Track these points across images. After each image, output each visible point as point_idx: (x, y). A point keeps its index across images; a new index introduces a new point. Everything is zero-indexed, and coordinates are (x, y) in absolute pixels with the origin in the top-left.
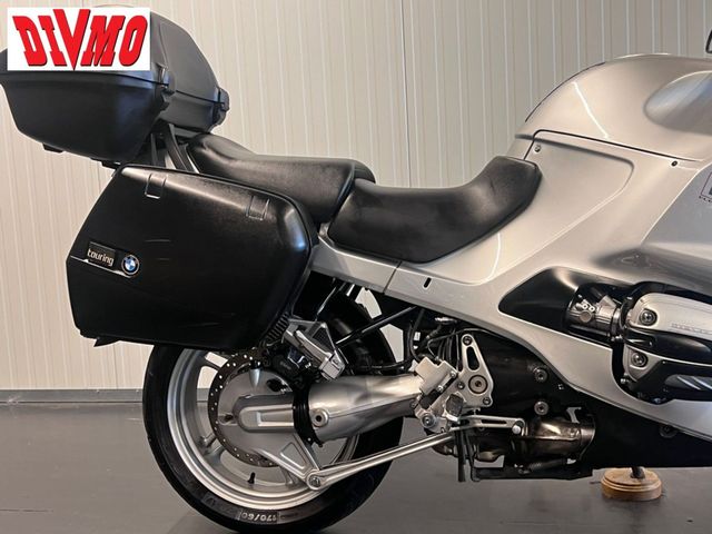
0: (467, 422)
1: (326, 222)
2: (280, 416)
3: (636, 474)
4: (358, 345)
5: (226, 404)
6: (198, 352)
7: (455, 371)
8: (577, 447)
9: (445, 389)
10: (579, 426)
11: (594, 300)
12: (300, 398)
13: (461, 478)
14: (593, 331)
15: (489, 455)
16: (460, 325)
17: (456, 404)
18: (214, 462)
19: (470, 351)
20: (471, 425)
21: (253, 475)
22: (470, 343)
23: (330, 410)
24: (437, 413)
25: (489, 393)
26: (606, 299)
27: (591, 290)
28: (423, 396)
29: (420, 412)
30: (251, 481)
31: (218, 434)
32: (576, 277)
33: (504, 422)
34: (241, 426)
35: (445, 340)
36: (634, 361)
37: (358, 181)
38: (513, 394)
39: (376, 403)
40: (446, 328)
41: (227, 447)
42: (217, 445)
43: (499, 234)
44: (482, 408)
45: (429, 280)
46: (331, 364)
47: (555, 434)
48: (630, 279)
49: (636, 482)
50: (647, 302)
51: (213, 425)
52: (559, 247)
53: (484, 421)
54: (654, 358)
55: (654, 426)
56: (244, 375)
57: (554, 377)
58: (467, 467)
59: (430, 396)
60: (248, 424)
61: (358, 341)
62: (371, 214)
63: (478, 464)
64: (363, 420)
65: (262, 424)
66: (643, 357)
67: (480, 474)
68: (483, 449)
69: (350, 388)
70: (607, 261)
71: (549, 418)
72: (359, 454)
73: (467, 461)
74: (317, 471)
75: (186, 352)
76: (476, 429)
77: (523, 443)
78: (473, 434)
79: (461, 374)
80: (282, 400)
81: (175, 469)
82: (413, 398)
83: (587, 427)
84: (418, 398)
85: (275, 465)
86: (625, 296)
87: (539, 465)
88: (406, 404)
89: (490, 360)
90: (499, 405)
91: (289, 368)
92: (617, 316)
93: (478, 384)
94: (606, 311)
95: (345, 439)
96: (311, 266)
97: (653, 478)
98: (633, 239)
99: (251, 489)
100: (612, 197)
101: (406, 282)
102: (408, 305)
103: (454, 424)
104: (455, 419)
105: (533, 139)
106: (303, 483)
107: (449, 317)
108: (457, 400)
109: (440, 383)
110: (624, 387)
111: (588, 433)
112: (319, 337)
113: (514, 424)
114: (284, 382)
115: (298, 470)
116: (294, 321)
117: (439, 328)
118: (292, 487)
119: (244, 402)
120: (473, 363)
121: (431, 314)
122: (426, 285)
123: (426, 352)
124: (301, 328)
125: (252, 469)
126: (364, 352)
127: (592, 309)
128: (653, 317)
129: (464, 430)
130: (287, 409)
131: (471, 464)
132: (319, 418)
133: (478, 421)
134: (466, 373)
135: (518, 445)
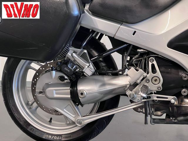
0: (150, 97)
2: (65, 92)
4: (101, 61)
5: (39, 87)
6: (28, 61)
7: (145, 74)
9: (140, 82)
12: (73, 84)
13: (146, 123)
15: (159, 113)
16: (148, 53)
18: (34, 112)
19: (153, 66)
20: (151, 99)
21: (51, 119)
22: (153, 62)
23: (88, 90)
24: (136, 93)
25: (160, 85)
28: (130, 85)
29: (128, 92)
30: (50, 121)
31: (36, 100)
33: (167, 98)
34: (46, 96)
35: (142, 60)
38: (172, 85)
39: (108, 88)
40: (142, 55)
41: (40, 105)
42: (35, 105)
44: (157, 91)
45: (135, 32)
46: (89, 69)
51: (34, 95)
53: (158, 97)
56: (48, 73)
58: (149, 118)
59: (134, 85)
60: (49, 95)
61: (101, 59)
63: (153, 117)
64: (102, 95)
65: (56, 96)
67: (155, 121)
68: (156, 110)
69: (96, 81)
72: (100, 111)
73: (149, 116)
74: (80, 118)
75: (23, 61)
76: (153, 101)
77: (175, 108)
78: (152, 103)
79: (148, 75)
80: (65, 85)
81: (16, 115)
82: (126, 86)
84: (128, 86)
85: (62, 114)
87: (182, 118)
88: (122, 89)
89: (162, 69)
90: (165, 90)
91: (69, 71)
93: (156, 80)
95: (94, 104)
96: (80, 23)
99: (50, 125)
102: (125, 43)
103: (144, 98)
104: (145, 95)
106: (74, 123)
107: (144, 49)
108: (146, 87)
109: (138, 79)
112: (83, 56)
113: (172, 99)
114: (66, 77)
115: (71, 117)
116: (72, 49)
117: (139, 54)
118: (68, 125)
119: (48, 85)
120: (154, 70)
121: (135, 48)
122: (134, 34)
123: (132, 65)
124: (74, 52)
125: (51, 116)
126: (103, 64)
129: (148, 101)
130: (68, 89)
131: (151, 117)
132: (82, 94)
133: (155, 97)
134: (150, 75)
135: (173, 109)
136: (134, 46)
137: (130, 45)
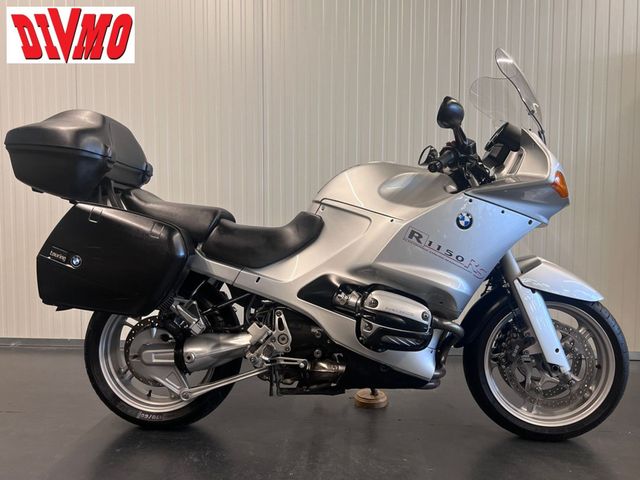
0: (275, 361)
1: (200, 242)
2: (166, 356)
3: (374, 393)
4: (217, 315)
5: (134, 349)
6: (121, 316)
7: (270, 331)
8: (336, 376)
9: (264, 342)
10: (338, 364)
11: (348, 293)
12: (179, 346)
13: (271, 394)
14: (346, 310)
15: (289, 381)
16: (275, 305)
17: (270, 351)
18: (127, 384)
19: (280, 320)
20: (277, 363)
21: (150, 392)
22: (280, 315)
23: (196, 353)
24: (258, 355)
25: (289, 345)
26: (354, 292)
27: (347, 287)
28: (252, 346)
29: (249, 355)
30: (149, 395)
31: (130, 367)
32: (340, 280)
33: (296, 361)
34: (142, 361)
35: (267, 313)
36: (366, 328)
37: (223, 220)
38: (304, 345)
39: (224, 349)
40: (268, 306)
41: (135, 374)
42: (129, 373)
43: (298, 256)
44: (284, 353)
45: (259, 278)
46: (197, 325)
47: (324, 368)
48: (367, 282)
49: (373, 398)
50: (374, 295)
51: (127, 360)
52: (331, 263)
53: (285, 361)
54: (376, 326)
55: (377, 364)
56: (147, 331)
57: (325, 336)
58: (275, 387)
59: (255, 345)
60: (145, 360)
61: (216, 312)
62: (227, 239)
63: (282, 386)
64: (216, 359)
65: (154, 361)
66: (370, 325)
67: (282, 392)
68: (286, 377)
69: (209, 341)
70: (355, 271)
71: (322, 359)
72: (214, 380)
73: (275, 384)
74: (187, 389)
75: (113, 317)
76: (281, 365)
77: (308, 374)
78: (279, 368)
79: (273, 333)
80: (168, 346)
81: (101, 387)
82: (245, 347)
83: (341, 364)
84: (249, 347)
85: (163, 386)
86: (364, 291)
87: (315, 386)
88: (242, 350)
89: (291, 325)
90: (294, 352)
91: (175, 328)
92: (359, 302)
93: (283, 339)
94: (354, 299)
96: (189, 267)
97: (383, 395)
98: (369, 260)
99: (149, 400)
100: (359, 237)
101: (246, 279)
102: (246, 292)
103: (267, 362)
104: (267, 359)
105: (320, 203)
106: (179, 397)
107: (270, 300)
108: (272, 348)
109: (261, 338)
110: (361, 342)
111: (342, 368)
112: (191, 310)
113: (301, 362)
114: (171, 336)
115: (176, 389)
116: (177, 300)
117: (264, 306)
118: (174, 399)
119: (146, 347)
120: (281, 326)
121: (260, 298)
122: (257, 281)
123: (255, 320)
124: (181, 304)
125: (151, 388)
126: (220, 319)
127: (346, 298)
128: (376, 303)
129: (274, 366)
130: (171, 352)
131: (278, 386)
132: (189, 358)
133: (282, 361)
134: (276, 333)
135: (305, 375)
136: (258, 296)
137: (252, 294)
